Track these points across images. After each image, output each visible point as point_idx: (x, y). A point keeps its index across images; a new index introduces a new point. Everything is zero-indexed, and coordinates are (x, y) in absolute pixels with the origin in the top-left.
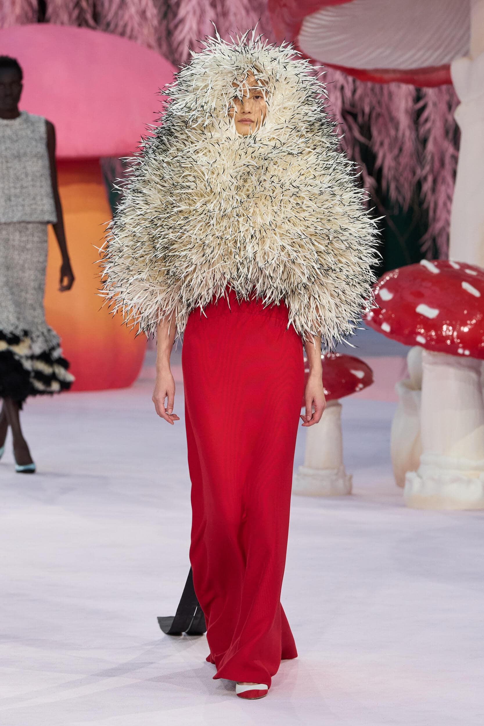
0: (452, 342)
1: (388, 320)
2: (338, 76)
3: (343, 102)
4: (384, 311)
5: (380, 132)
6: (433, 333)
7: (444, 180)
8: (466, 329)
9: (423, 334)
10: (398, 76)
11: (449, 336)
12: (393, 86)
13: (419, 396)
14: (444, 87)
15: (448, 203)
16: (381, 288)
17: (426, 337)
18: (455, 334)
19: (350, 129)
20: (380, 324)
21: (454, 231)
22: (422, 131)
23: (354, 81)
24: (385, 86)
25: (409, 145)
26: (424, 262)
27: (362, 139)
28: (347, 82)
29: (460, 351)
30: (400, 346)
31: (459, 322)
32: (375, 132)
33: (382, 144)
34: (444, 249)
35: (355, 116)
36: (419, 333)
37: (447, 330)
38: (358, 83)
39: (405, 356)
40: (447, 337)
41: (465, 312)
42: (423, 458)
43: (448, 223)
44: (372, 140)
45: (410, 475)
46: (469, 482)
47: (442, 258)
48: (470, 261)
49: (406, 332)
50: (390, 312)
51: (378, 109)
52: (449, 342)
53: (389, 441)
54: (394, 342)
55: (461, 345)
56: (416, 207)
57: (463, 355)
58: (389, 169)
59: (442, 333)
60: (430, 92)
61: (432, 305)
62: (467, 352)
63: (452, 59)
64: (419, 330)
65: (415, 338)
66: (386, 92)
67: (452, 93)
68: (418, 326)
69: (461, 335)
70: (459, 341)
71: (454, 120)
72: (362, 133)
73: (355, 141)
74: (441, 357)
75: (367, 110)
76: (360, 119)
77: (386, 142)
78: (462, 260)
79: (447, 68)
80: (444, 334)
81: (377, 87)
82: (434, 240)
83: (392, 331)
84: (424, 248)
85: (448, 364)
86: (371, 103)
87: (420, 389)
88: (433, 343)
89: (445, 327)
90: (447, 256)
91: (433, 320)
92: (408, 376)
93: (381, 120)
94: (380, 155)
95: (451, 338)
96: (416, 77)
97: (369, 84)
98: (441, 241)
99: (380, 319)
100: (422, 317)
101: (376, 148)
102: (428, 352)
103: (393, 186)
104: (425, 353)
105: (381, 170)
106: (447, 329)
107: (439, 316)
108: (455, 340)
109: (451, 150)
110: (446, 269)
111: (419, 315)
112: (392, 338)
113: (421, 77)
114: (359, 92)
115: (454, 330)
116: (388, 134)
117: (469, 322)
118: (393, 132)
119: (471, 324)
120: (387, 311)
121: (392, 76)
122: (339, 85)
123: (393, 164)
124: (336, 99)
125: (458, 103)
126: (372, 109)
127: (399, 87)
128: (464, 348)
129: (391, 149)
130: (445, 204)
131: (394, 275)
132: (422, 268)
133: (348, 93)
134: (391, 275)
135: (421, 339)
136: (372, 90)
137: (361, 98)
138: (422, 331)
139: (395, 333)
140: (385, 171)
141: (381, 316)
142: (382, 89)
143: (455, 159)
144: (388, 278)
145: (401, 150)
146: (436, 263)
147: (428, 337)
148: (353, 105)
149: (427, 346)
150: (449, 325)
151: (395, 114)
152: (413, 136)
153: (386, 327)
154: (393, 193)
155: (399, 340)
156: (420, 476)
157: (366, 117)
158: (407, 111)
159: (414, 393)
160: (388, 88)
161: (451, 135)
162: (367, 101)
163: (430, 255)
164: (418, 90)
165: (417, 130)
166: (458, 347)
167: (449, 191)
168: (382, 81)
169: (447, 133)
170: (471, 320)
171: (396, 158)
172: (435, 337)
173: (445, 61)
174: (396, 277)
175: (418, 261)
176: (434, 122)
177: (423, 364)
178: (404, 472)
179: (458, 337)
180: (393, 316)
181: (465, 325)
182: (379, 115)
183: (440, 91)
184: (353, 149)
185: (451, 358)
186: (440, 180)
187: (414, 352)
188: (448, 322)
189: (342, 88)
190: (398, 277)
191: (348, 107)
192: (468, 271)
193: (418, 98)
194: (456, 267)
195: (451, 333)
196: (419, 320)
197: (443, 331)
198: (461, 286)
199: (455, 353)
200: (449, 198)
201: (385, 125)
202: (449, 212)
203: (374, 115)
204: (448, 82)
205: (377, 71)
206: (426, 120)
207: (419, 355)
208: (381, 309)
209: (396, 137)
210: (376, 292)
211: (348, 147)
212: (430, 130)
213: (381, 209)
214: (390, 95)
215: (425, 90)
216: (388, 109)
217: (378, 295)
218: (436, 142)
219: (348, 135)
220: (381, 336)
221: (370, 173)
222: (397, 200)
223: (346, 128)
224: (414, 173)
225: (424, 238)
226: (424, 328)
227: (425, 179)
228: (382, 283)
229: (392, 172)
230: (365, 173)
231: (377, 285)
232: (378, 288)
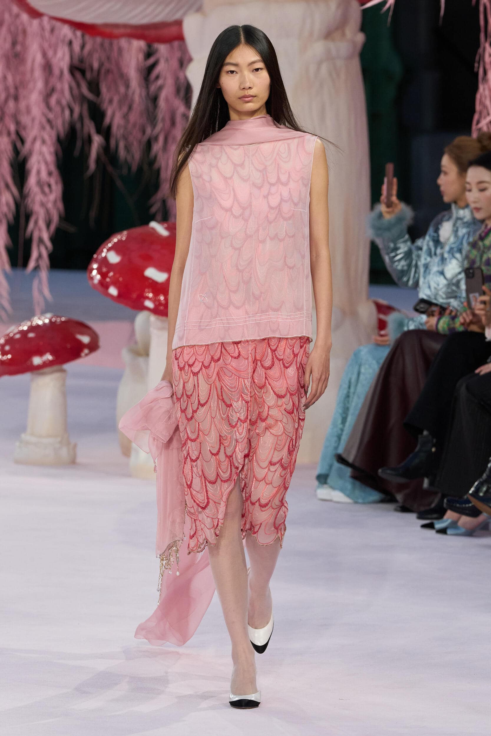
1: (115, 283)
2: (66, 31)
3: (71, 57)
4: (111, 274)
5: (109, 89)
6: (161, 298)
7: (174, 139)
9: (151, 298)
10: (128, 31)
12: (123, 42)
13: (147, 364)
14: (176, 44)
16: (109, 250)
17: (154, 302)
19: (78, 85)
20: (107, 288)
22: (153, 88)
23: (83, 36)
24: (115, 42)
25: (139, 103)
26: (153, 224)
27: (90, 96)
28: (76, 37)
32: (104, 89)
33: (111, 101)
35: (83, 72)
36: (148, 298)
38: (87, 37)
39: (132, 320)
44: (101, 96)
47: (171, 220)
49: (134, 296)
50: (117, 276)
51: (107, 65)
53: (114, 408)
54: (121, 306)
56: (146, 167)
58: (118, 127)
60: (162, 49)
61: (160, 268)
63: (185, 14)
64: (147, 294)
65: (143, 303)
66: (115, 48)
67: (184, 50)
68: (146, 290)
71: (186, 78)
72: (90, 90)
73: (83, 99)
75: (96, 65)
76: (88, 75)
77: (116, 99)
79: (179, 23)
81: (107, 42)
82: (164, 202)
83: (120, 296)
84: (153, 210)
86: (100, 60)
87: (147, 355)
88: (162, 308)
91: (161, 284)
92: (136, 343)
93: (110, 77)
94: (109, 113)
96: (147, 33)
97: (99, 39)
99: (107, 282)
100: (150, 281)
101: (104, 106)
102: (157, 316)
103: (122, 145)
104: (153, 318)
105: (109, 128)
109: (182, 109)
111: (148, 279)
112: (120, 302)
113: (153, 33)
114: (88, 47)
116: (117, 91)
118: (122, 89)
120: (114, 274)
121: (122, 31)
122: (67, 40)
123: (122, 122)
124: (64, 55)
125: (190, 60)
126: (101, 65)
127: (130, 43)
129: (120, 108)
131: (122, 237)
132: (151, 230)
133: (77, 47)
134: (119, 237)
135: (149, 304)
136: (102, 45)
137: (90, 54)
138: (151, 295)
139: (122, 297)
140: (114, 129)
141: (108, 280)
142: (111, 44)
143: (186, 118)
144: (115, 240)
145: (130, 108)
146: (166, 225)
147: (156, 301)
148: (82, 60)
149: (156, 311)
151: (125, 71)
152: (144, 94)
153: (113, 291)
154: (122, 153)
155: (126, 304)
157: (95, 73)
158: (137, 68)
159: (141, 360)
160: (118, 43)
161: (182, 93)
162: (96, 56)
163: (159, 216)
164: (149, 46)
165: (147, 87)
168: (111, 36)
169: (178, 91)
171: (125, 117)
172: (162, 302)
173: (177, 16)
174: (124, 239)
175: (147, 223)
176: (165, 79)
177: (151, 329)
180: (121, 279)
182: (108, 71)
183: (172, 47)
184: (81, 106)
186: (170, 141)
187: (141, 317)
189: (70, 43)
190: (126, 239)
191: (76, 62)
193: (149, 55)
196: (147, 284)
201: (115, 81)
203: (103, 71)
204: (180, 38)
205: (106, 25)
206: (157, 77)
207: (147, 321)
208: (108, 272)
209: (126, 95)
210: (103, 255)
211: (75, 104)
212: (160, 88)
213: (110, 168)
214: (120, 50)
215: (156, 46)
216: (118, 65)
217: (105, 258)
218: (167, 100)
219: (76, 91)
220: (108, 300)
221: (99, 132)
222: (126, 159)
223: (74, 84)
224: (144, 132)
225: (153, 200)
226: (153, 293)
227: (156, 138)
228: (110, 245)
229: (122, 131)
230: (93, 131)
231: (105, 248)
232: (105, 250)
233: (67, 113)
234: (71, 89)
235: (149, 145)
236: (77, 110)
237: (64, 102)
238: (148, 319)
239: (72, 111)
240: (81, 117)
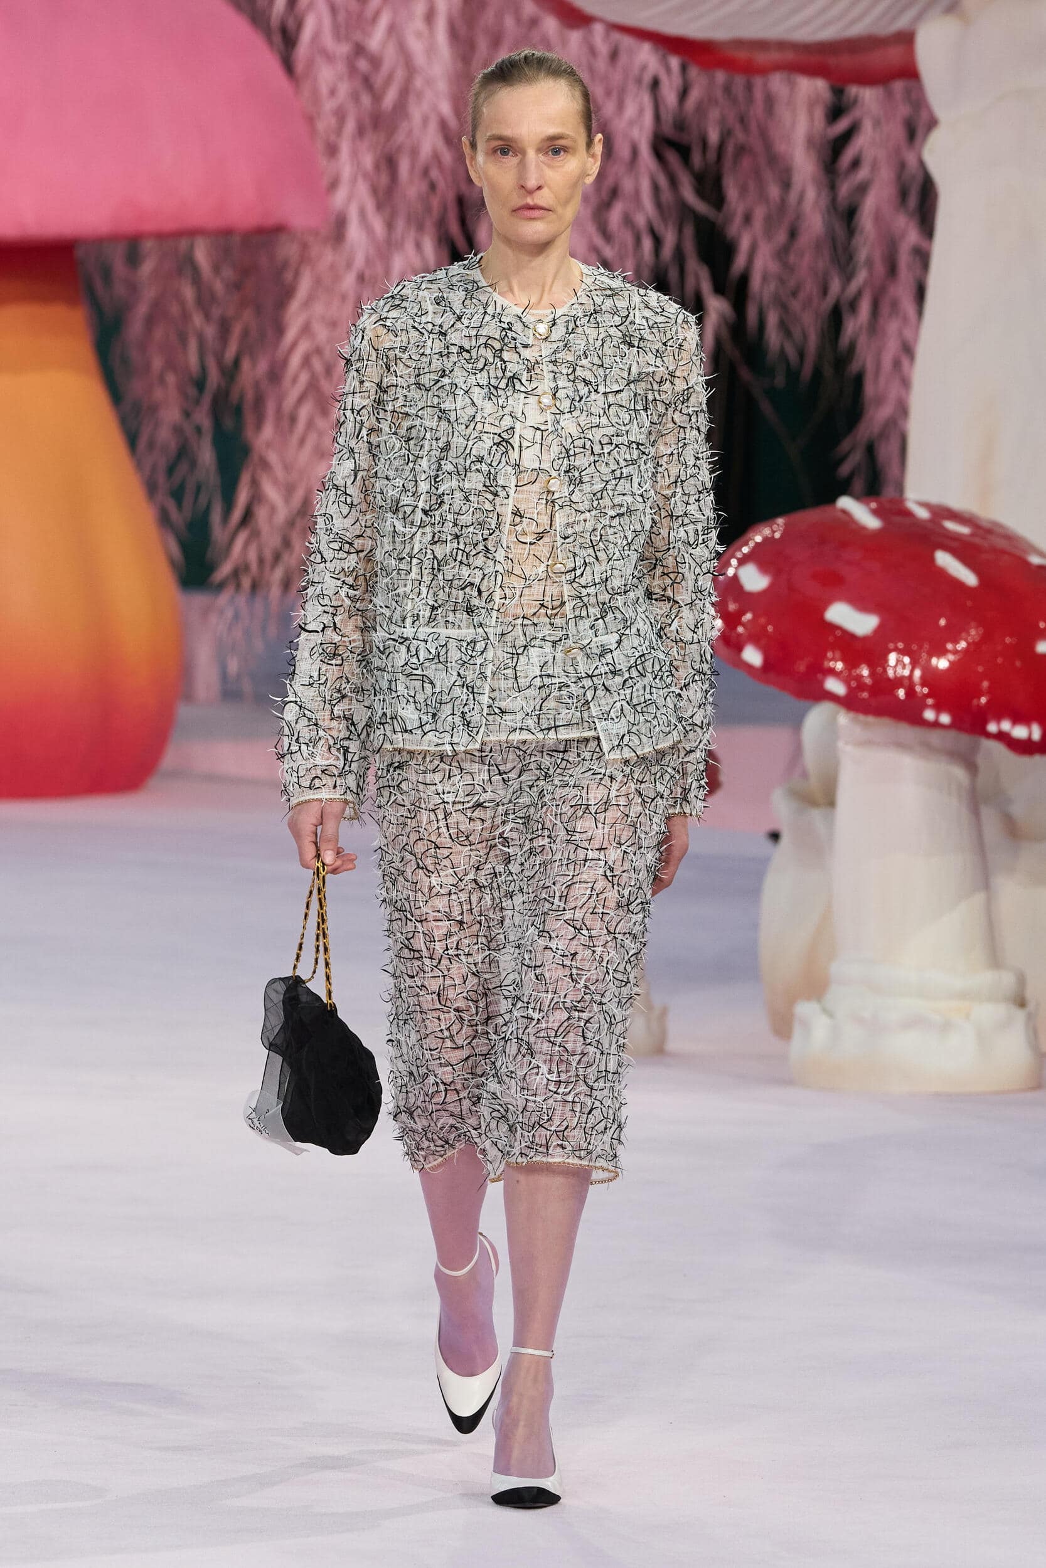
0: (911, 692)
1: (757, 638)
2: (646, 55)
3: (657, 117)
4: (748, 616)
5: (743, 190)
6: (865, 672)
7: (895, 305)
8: (942, 664)
9: (841, 672)
10: (790, 56)
11: (903, 677)
12: (777, 83)
13: (830, 824)
14: (898, 86)
15: (905, 362)
16: (742, 562)
17: (847, 682)
18: (918, 673)
19: (673, 182)
20: (739, 649)
21: (917, 430)
22: (845, 189)
23: (684, 68)
24: (758, 81)
25: (815, 222)
26: (845, 503)
27: (701, 207)
28: (668, 70)
29: (929, 715)
30: (788, 701)
31: (926, 646)
32: (732, 192)
33: (748, 219)
34: (893, 471)
35: (684, 152)
36: (832, 672)
37: (897, 664)
38: (694, 72)
39: (796, 723)
40: (899, 682)
41: (943, 622)
42: (837, 969)
43: (903, 410)
44: (725, 208)
45: (805, 1009)
46: (946, 1027)
47: (889, 492)
48: (955, 502)
49: (801, 667)
50: (762, 620)
51: (740, 135)
52: (901, 693)
53: (755, 926)
54: (771, 690)
55: (930, 701)
56: (828, 371)
57: (936, 724)
58: (765, 279)
59: (885, 671)
60: (868, 97)
61: (862, 604)
62: (945, 719)
63: (919, 17)
64: (832, 664)
65: (821, 683)
66: (758, 94)
67: (918, 101)
68: (830, 655)
69: (931, 678)
70: (926, 690)
71: (922, 164)
72: (700, 193)
73: (684, 211)
74: (883, 728)
75: (714, 137)
76: (697, 159)
77: (759, 213)
78: (934, 499)
79: (906, 39)
80: (891, 673)
81: (739, 80)
82: (870, 450)
83: (767, 666)
84: (845, 469)
85: (900, 745)
86: (722, 121)
87: (831, 803)
88: (865, 695)
89: (892, 658)
90: (900, 487)
91: (865, 639)
92: (805, 775)
93: (746, 162)
94: (744, 244)
95: (906, 683)
96: (832, 61)
97: (720, 76)
98: (886, 451)
99: (739, 635)
100: (838, 633)
101: (733, 229)
102: (852, 715)
103: (772, 319)
104: (844, 718)
105: (744, 279)
106: (898, 661)
107: (878, 631)
108: (918, 689)
109: (913, 236)
110: (898, 519)
111: (833, 627)
112: (767, 682)
113: (845, 61)
114: (695, 95)
115: (914, 664)
116: (763, 196)
117: (950, 646)
118: (774, 191)
119: (955, 652)
120: (755, 617)
121: (774, 56)
122: (647, 78)
123: (774, 267)
124: (641, 111)
125: (933, 123)
126: (726, 135)
127: (792, 85)
128: (938, 708)
129: (769, 233)
130: (897, 364)
131: (774, 532)
132: (840, 515)
133: (670, 96)
134: (767, 531)
135: (835, 686)
136: (727, 89)
137: (701, 109)
138: (839, 666)
139: (771, 669)
140: (756, 282)
141: (740, 629)
142: (749, 88)
143: (923, 258)
144: (758, 539)
145: (793, 234)
146: (874, 505)
147: (851, 680)
148: (680, 125)
149: (849, 703)
150: (903, 652)
151: (781, 147)
152: (824, 202)
153: (752, 656)
154: (773, 337)
155: (783, 687)
156: (829, 1013)
157: (712, 155)
158: (810, 142)
159: (816, 815)
160: (765, 85)
161: (913, 200)
162: (714, 114)
163: (858, 484)
164: (838, 92)
165: (833, 187)
166: (925, 706)
167: (908, 334)
168: (750, 69)
169: (903, 194)
170: (956, 641)
171: (782, 254)
172: (868, 681)
173: (902, 23)
174: (777, 535)
175: (832, 500)
176: (874, 167)
177: (841, 744)
178: (792, 1002)
179: (924, 684)
180: (770, 628)
181: (941, 652)
182: (741, 150)
183: (890, 95)
184: (680, 231)
185: (906, 732)
186: (885, 309)
187: (817, 717)
188: (901, 645)
189: (655, 84)
190: (782, 536)
191: (668, 130)
192: (950, 525)
193: (836, 112)
194: (923, 514)
195: (906, 673)
196: (831, 639)
197: (888, 666)
198: (932, 560)
199: (917, 720)
200: (908, 350)
201: (757, 174)
202: (906, 383)
203: (730, 149)
204: (910, 73)
205: (739, 43)
206: (856, 164)
207: (831, 724)
208: (741, 613)
209: (783, 203)
210: (731, 572)
211: (666, 225)
212: (862, 189)
213: (745, 374)
214: (770, 101)
215: (853, 90)
216: (764, 134)
217: (735, 577)
218: (878, 217)
219: (667, 195)
220: (742, 675)
221: (719, 289)
222: (782, 352)
223: (663, 181)
224: (825, 291)
225: (845, 445)
226: (843, 660)
227: (853, 306)
228: (745, 550)
229: (772, 286)
230: (706, 287)
231: (733, 556)
232: (734, 562)
233: (647, 244)
234: (656, 188)
235: (836, 318)
236: (670, 239)
237: (640, 220)
238: (833, 721)
239: (658, 241)
240: (679, 256)
